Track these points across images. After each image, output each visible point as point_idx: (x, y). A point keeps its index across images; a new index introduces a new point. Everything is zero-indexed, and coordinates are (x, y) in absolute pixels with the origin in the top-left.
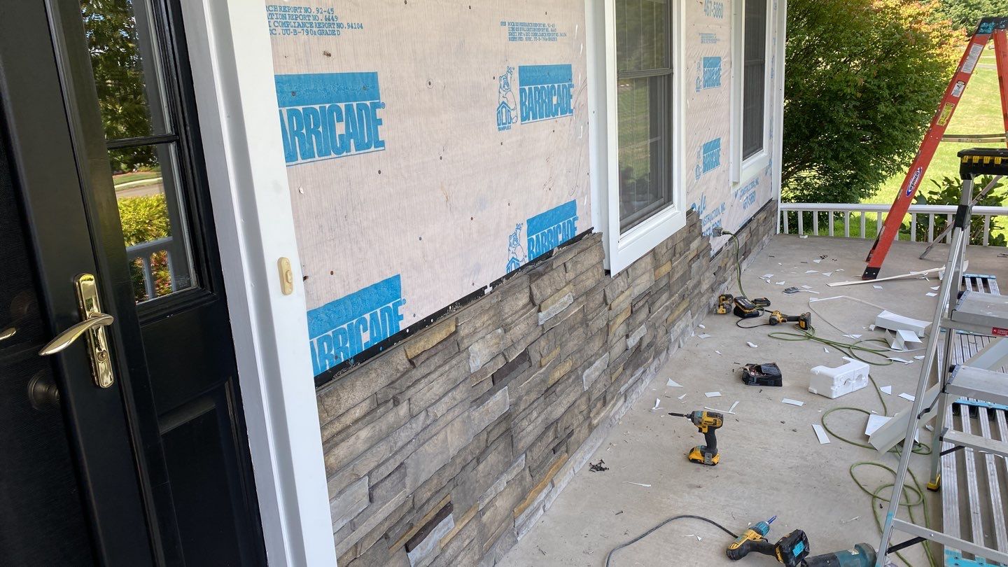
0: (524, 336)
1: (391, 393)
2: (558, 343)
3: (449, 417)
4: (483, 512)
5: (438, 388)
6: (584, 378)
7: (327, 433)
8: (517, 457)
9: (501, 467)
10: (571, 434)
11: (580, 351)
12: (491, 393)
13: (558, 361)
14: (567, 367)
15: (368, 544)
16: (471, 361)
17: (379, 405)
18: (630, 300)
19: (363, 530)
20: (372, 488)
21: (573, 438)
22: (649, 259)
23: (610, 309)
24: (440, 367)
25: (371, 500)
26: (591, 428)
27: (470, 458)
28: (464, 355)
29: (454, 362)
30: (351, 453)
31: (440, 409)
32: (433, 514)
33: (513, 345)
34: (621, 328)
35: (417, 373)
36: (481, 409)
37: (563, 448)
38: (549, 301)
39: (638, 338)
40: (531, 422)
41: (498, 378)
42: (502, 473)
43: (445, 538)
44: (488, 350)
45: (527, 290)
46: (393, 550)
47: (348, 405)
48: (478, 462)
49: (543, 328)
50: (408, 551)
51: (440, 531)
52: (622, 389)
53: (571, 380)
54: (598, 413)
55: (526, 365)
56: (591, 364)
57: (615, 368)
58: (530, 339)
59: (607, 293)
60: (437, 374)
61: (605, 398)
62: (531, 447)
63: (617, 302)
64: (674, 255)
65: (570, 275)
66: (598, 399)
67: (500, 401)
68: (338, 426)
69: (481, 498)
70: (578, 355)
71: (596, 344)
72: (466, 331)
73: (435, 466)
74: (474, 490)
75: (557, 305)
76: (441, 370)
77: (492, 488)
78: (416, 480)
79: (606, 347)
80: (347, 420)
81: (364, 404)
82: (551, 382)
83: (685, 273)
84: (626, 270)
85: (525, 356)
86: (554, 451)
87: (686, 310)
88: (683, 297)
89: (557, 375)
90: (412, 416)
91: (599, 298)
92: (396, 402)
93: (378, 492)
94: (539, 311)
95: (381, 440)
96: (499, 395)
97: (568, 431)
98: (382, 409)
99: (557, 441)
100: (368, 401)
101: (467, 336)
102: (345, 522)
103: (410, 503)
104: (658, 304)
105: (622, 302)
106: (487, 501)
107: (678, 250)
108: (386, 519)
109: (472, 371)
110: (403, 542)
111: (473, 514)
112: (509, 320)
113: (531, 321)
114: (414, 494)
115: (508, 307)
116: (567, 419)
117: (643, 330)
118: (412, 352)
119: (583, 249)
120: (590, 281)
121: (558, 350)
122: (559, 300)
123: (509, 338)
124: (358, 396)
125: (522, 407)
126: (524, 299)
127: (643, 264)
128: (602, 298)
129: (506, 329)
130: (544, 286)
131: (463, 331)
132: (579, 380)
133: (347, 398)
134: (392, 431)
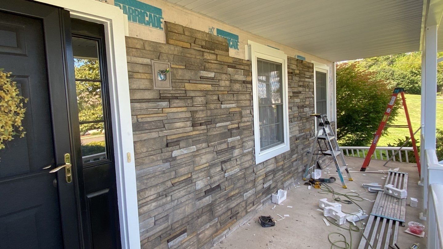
0: (219, 180)
1: (164, 193)
2: (232, 183)
3: (187, 202)
4: (199, 234)
5: (182, 193)
6: (244, 196)
7: (140, 203)
8: (214, 218)
9: (207, 221)
10: (238, 213)
11: (242, 187)
12: (204, 197)
13: (233, 189)
14: (237, 191)
15: (153, 238)
16: (197, 186)
17: (160, 196)
18: (265, 172)
19: (151, 233)
20: (155, 221)
21: (238, 215)
22: (273, 160)
23: (256, 174)
24: (184, 187)
25: (155, 224)
26: (247, 212)
27: (195, 216)
28: (194, 184)
29: (189, 186)
30: (149, 209)
31: (183, 200)
32: (179, 232)
33: (214, 182)
34: (261, 181)
35: (174, 188)
36: (200, 201)
37: (235, 218)
38: (229, 170)
39: (268, 185)
40: (220, 208)
41: (207, 193)
42: (208, 223)
43: (183, 240)
44: (203, 183)
45: (221, 166)
46: (162, 241)
47: (148, 195)
48: (198, 218)
49: (227, 179)
50: (168, 242)
51: (181, 238)
52: (262, 201)
53: (238, 196)
54: (250, 208)
55: (219, 189)
56: (247, 192)
57: (258, 194)
58: (221, 181)
59: (254, 169)
60: (182, 189)
61: (253, 203)
62: (220, 216)
63: (259, 172)
64: (285, 159)
65: (239, 163)
66: (251, 203)
67: (208, 200)
68: (144, 201)
69: (199, 230)
70: (242, 188)
71: (250, 185)
72: (195, 177)
73: (181, 217)
74: (196, 226)
75: (233, 171)
76: (184, 188)
77: (203, 227)
78: (173, 220)
79: (254, 186)
80: (148, 199)
81: (154, 195)
82: (230, 195)
83: (290, 165)
84: (263, 163)
85: (219, 186)
86: (230, 218)
87: (291, 178)
88: (290, 173)
89: (232, 193)
90: (172, 201)
91: (251, 171)
92: (166, 196)
93: (157, 222)
94: (225, 173)
95: (160, 207)
96: (207, 198)
97: (237, 212)
98: (160, 198)
99: (232, 215)
100: (156, 195)
101: (195, 178)
102: (144, 230)
103: (170, 227)
104: (278, 174)
105: (261, 172)
106: (201, 231)
107: (287, 157)
108: (160, 231)
109: (197, 189)
110: (166, 239)
111: (195, 234)
112: (212, 175)
113: (222, 176)
114: (172, 225)
115: (213, 171)
116: (236, 208)
117: (271, 182)
118: (173, 182)
119: (244, 155)
120: (247, 165)
121: (233, 186)
122: (233, 170)
123: (212, 180)
124: (152, 193)
125: (217, 202)
126: (219, 169)
127: (271, 161)
128: (252, 171)
129: (211, 177)
130: (227, 165)
131: (194, 177)
132: (242, 196)
133: (148, 193)
134: (164, 204)
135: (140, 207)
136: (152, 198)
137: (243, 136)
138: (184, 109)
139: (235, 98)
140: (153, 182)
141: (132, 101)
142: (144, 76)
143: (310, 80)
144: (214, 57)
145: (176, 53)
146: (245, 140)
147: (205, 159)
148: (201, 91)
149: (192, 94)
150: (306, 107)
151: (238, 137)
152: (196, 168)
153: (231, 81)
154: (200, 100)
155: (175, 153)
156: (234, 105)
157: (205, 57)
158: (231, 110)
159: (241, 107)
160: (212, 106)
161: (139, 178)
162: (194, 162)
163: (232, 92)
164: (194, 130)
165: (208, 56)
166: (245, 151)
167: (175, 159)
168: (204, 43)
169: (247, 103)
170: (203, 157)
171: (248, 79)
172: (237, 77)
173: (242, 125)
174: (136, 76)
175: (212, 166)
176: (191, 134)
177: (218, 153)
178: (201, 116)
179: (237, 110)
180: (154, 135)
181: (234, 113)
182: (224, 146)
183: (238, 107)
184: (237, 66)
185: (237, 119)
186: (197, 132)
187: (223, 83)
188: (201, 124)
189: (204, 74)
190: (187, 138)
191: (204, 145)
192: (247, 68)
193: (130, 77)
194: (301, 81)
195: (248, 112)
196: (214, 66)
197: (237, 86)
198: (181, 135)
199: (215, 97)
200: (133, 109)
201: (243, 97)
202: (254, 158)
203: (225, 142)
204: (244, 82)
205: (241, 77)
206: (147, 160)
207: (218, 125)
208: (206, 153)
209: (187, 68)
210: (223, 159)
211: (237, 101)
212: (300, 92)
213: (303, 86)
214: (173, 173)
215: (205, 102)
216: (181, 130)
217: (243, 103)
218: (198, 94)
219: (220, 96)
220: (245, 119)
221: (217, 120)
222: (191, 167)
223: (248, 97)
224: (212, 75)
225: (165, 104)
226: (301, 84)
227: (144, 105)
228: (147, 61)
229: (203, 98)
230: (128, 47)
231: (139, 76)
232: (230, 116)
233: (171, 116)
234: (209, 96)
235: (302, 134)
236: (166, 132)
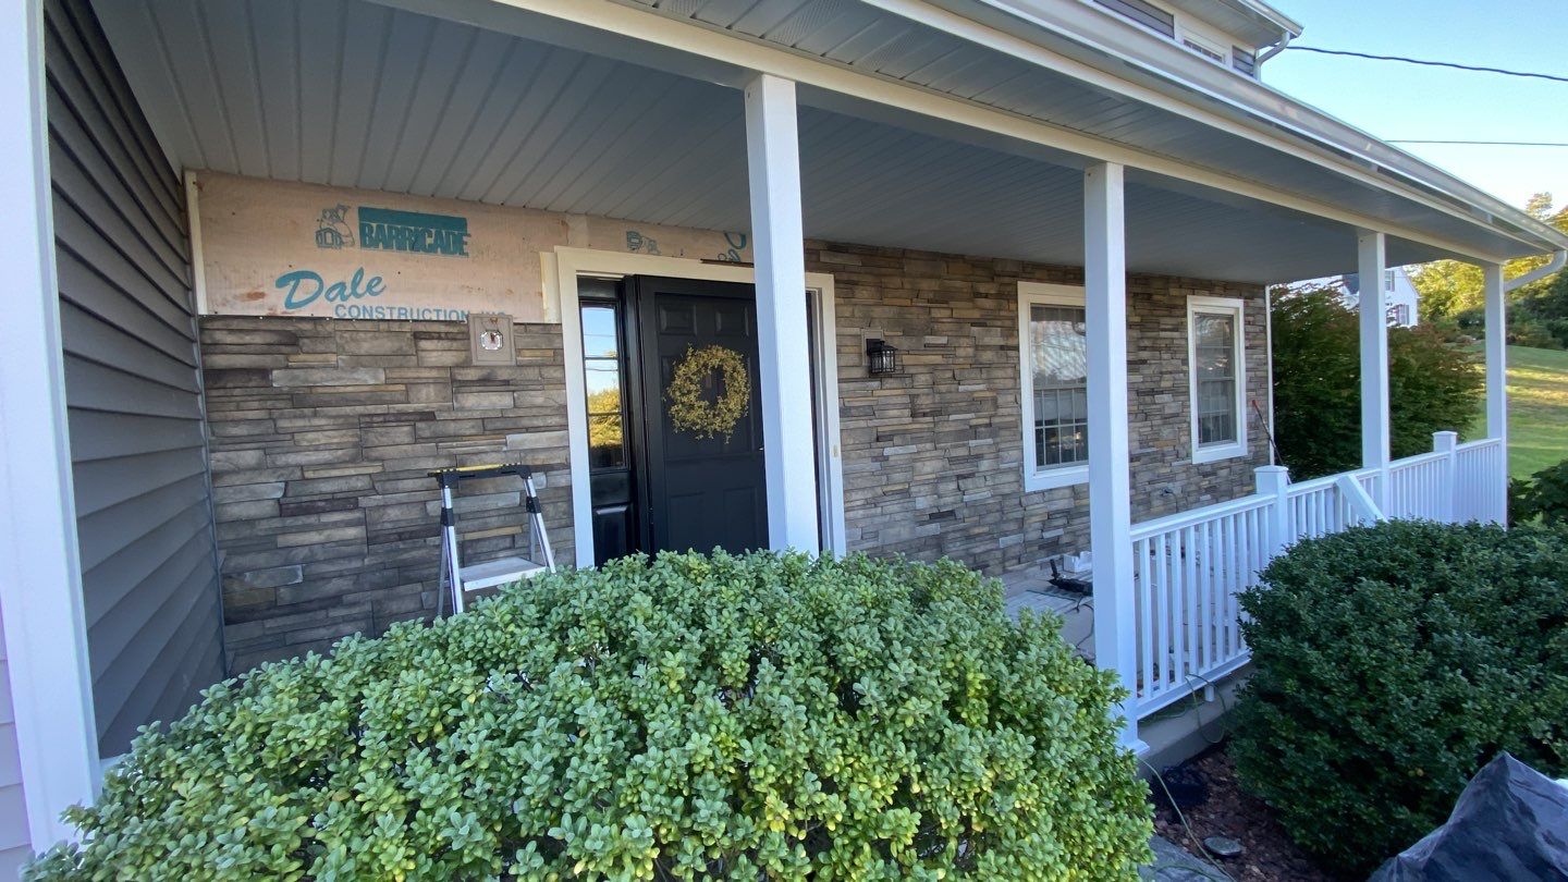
0: (953, 503)
1: (874, 502)
2: (976, 514)
6: (1001, 541)
7: (847, 506)
11: (995, 524)
12: (928, 522)
13: (976, 525)
14: (986, 529)
16: (918, 504)
18: (1046, 510)
20: (863, 535)
22: (1065, 491)
23: (1025, 510)
24: (900, 500)
26: (1005, 571)
27: (915, 546)
28: (913, 499)
29: (907, 500)
30: (856, 517)
33: (945, 505)
34: (1037, 524)
35: (885, 498)
36: (923, 527)
38: (972, 491)
39: (1054, 536)
40: (955, 547)
41: (935, 517)
44: (928, 502)
45: (956, 482)
49: (967, 504)
52: (1038, 561)
53: (988, 537)
54: (1013, 565)
55: (954, 518)
56: (1006, 535)
57: (1030, 546)
58: (956, 506)
59: (1022, 501)
60: (897, 502)
61: (1020, 559)
63: (1031, 507)
65: (989, 483)
66: (1013, 558)
67: (934, 528)
68: (850, 505)
70: (995, 526)
71: (1013, 526)
75: (978, 495)
79: (1021, 530)
80: (855, 504)
82: (972, 532)
84: (1043, 492)
85: (952, 513)
89: (977, 531)
90: (882, 515)
94: (965, 494)
101: (916, 492)
104: (1077, 521)
105: (1039, 509)
109: (918, 508)
112: (943, 493)
113: (958, 498)
115: (942, 487)
116: (985, 557)
117: (1060, 532)
118: (885, 489)
119: (998, 471)
120: (1007, 490)
121: (976, 518)
122: (979, 492)
123: (942, 501)
124: (858, 497)
125: (951, 536)
126: (953, 486)
127: (1061, 493)
128: (1017, 502)
129: (940, 497)
130: (968, 483)
131: (913, 489)
132: (996, 540)
133: (855, 496)
134: (874, 516)
135: (847, 510)
136: (859, 503)
137: (998, 440)
138: (899, 392)
139: (984, 376)
140: (860, 483)
141: (840, 381)
142: (852, 350)
143: (1176, 334)
144: (948, 313)
145: (891, 315)
146: (1002, 446)
147: (930, 467)
148: (925, 365)
149: (912, 370)
150: (1162, 393)
151: (990, 441)
152: (917, 478)
153: (977, 347)
154: (923, 379)
155: (887, 451)
156: (981, 387)
157: (933, 315)
158: (976, 395)
159: (995, 390)
160: (943, 388)
161: (845, 474)
162: (913, 468)
163: (978, 366)
164: (914, 423)
165: (936, 313)
166: (1003, 466)
167: (886, 459)
168: (931, 296)
169: (1010, 383)
170: (928, 463)
171: (1011, 342)
172: (987, 340)
173: (996, 420)
174: (843, 349)
175: (941, 479)
176: (910, 427)
177: (951, 460)
178: (925, 402)
179: (988, 394)
180: (862, 424)
181: (982, 401)
182: (962, 452)
183: (989, 390)
184: (988, 322)
185: (988, 409)
186: (918, 426)
187: (961, 352)
188: (925, 415)
189: (930, 339)
190: (904, 433)
191: (929, 446)
192: (1008, 323)
193: (839, 352)
194: (1148, 338)
195: (1011, 398)
196: (948, 326)
197: (987, 356)
198: (895, 428)
199: (949, 375)
200: (840, 392)
201: (999, 373)
202: (1020, 480)
203: (964, 445)
204: (1002, 348)
205: (998, 341)
206: (853, 455)
207: (952, 417)
208: (931, 459)
209: (905, 334)
210: (959, 472)
211: (989, 380)
212: (1144, 362)
213: (1153, 349)
214: (884, 478)
215: (931, 382)
216: (895, 421)
217: (1000, 384)
218: (920, 370)
219: (957, 372)
220: (1001, 411)
221: (950, 410)
222: (909, 475)
223: (1010, 372)
224: (943, 340)
225: (875, 384)
226: (1146, 343)
227: (852, 386)
228: (856, 331)
229: (928, 377)
230: (837, 317)
231: (847, 350)
232: (974, 403)
233: (883, 400)
234: (937, 373)
235: (1149, 450)
236: (876, 422)
